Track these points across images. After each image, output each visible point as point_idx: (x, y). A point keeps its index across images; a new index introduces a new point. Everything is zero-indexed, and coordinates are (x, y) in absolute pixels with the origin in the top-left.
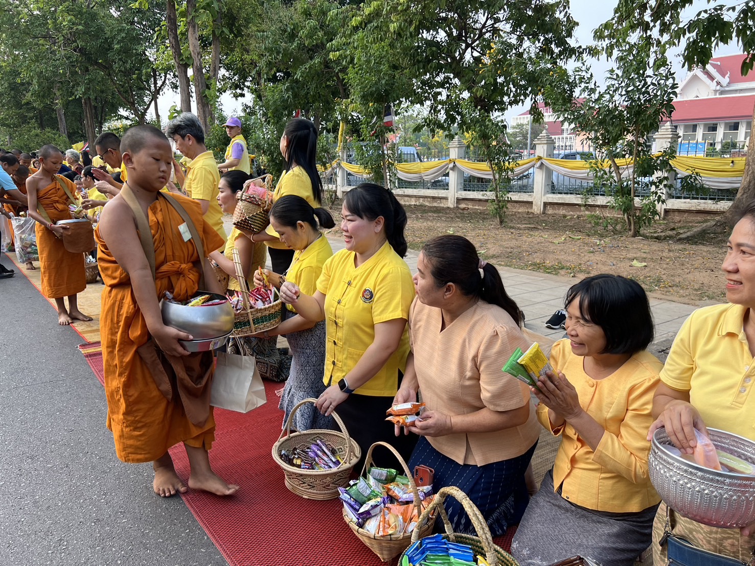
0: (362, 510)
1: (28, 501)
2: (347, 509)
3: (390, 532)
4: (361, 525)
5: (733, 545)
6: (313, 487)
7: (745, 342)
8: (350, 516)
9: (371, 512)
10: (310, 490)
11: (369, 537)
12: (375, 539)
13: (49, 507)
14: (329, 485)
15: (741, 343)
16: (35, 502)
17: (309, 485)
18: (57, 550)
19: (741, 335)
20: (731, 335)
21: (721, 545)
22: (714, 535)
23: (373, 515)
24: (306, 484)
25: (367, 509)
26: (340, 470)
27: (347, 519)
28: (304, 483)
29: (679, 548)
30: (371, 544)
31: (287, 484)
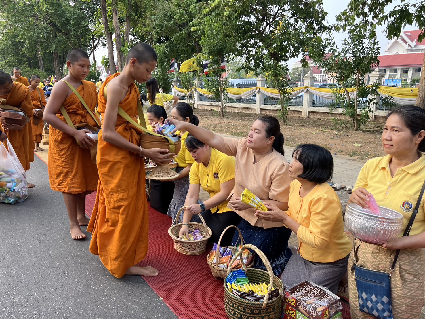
1: (46, 255)
5: (383, 267)
6: (188, 249)
7: (389, 171)
10: (186, 250)
13: (57, 257)
14: (196, 248)
15: (388, 171)
16: (50, 255)
17: (186, 248)
18: (63, 276)
19: (388, 168)
20: (384, 168)
21: (378, 267)
22: (374, 263)
26: (201, 240)
28: (184, 246)
29: (359, 270)
31: (175, 247)
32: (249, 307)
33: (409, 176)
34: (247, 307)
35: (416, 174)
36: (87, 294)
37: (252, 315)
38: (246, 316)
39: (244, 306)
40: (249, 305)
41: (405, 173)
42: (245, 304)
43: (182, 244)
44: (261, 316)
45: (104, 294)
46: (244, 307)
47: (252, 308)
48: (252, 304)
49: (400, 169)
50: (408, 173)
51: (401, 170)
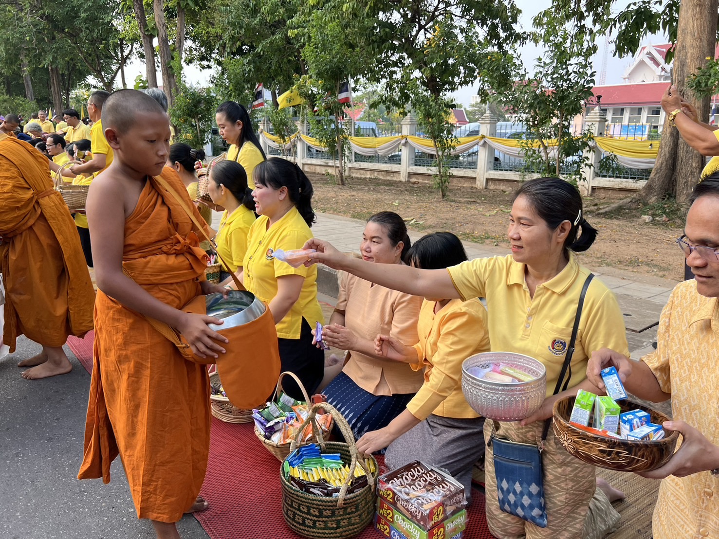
0: (268, 425)
2: (258, 426)
3: (290, 441)
4: (269, 438)
5: (532, 436)
6: (231, 412)
7: (527, 290)
8: (259, 431)
9: (276, 427)
10: (228, 415)
11: (273, 446)
12: (277, 447)
15: (524, 291)
17: (227, 411)
19: (524, 286)
20: (518, 285)
22: (521, 431)
23: (276, 429)
24: (224, 410)
25: (272, 425)
27: (257, 433)
28: (223, 409)
30: (275, 452)
32: (315, 506)
33: (555, 297)
34: (311, 505)
35: (564, 293)
36: (52, 490)
37: (321, 519)
38: (311, 520)
39: (307, 504)
40: (315, 502)
41: (549, 293)
42: (310, 501)
43: (219, 404)
44: (336, 520)
45: (80, 490)
46: (308, 507)
47: (321, 507)
48: (319, 501)
49: (541, 286)
50: (554, 293)
51: (541, 289)
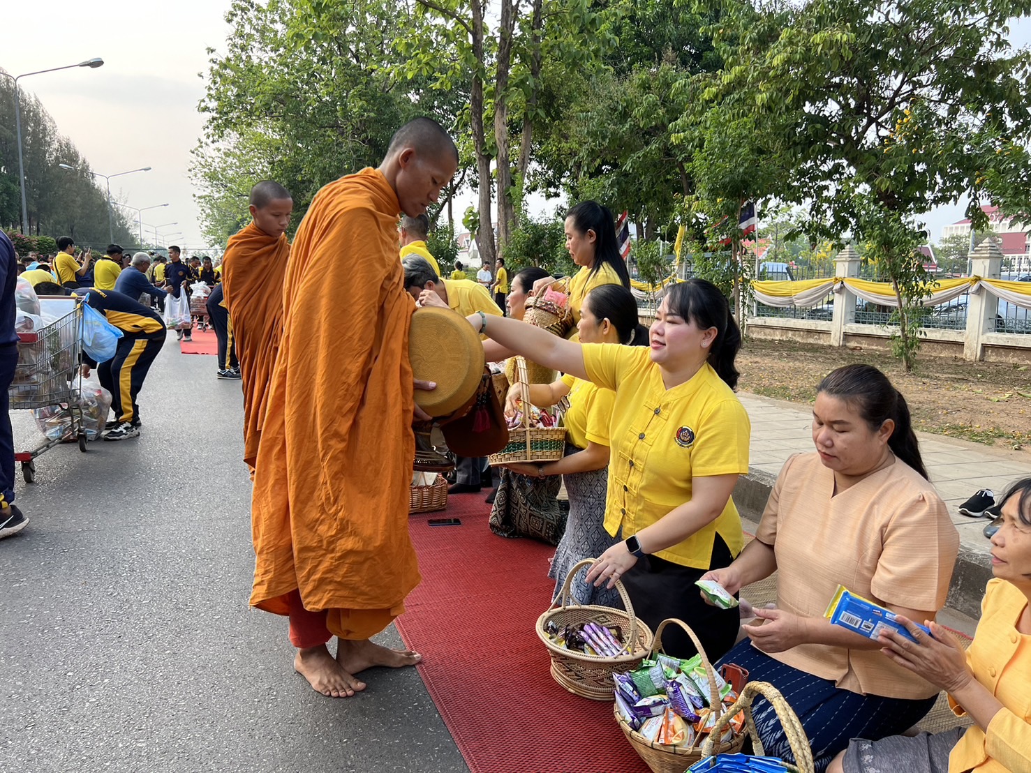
0: (639, 704)
1: (241, 641)
2: (620, 704)
3: (675, 742)
4: (637, 729)
6: (582, 678)
8: (623, 714)
9: (652, 709)
10: (577, 683)
11: (645, 744)
12: (652, 748)
13: (263, 651)
14: (602, 680)
16: (249, 643)
17: (577, 675)
18: (265, 700)
23: (654, 714)
24: (573, 673)
25: (647, 704)
26: (617, 660)
27: (618, 717)
28: (570, 670)
30: (648, 755)
31: (551, 669)
36: (307, 756)
43: (564, 661)
45: (345, 762)
